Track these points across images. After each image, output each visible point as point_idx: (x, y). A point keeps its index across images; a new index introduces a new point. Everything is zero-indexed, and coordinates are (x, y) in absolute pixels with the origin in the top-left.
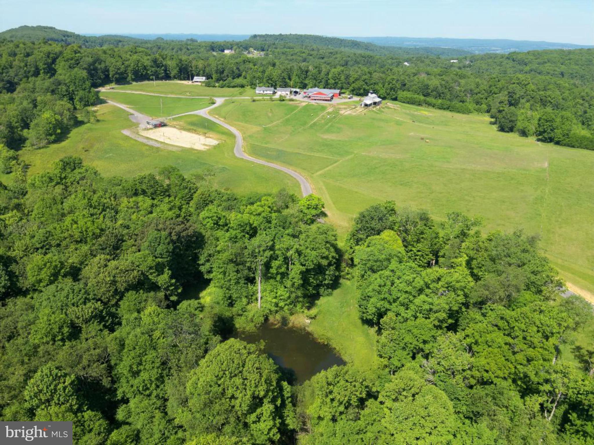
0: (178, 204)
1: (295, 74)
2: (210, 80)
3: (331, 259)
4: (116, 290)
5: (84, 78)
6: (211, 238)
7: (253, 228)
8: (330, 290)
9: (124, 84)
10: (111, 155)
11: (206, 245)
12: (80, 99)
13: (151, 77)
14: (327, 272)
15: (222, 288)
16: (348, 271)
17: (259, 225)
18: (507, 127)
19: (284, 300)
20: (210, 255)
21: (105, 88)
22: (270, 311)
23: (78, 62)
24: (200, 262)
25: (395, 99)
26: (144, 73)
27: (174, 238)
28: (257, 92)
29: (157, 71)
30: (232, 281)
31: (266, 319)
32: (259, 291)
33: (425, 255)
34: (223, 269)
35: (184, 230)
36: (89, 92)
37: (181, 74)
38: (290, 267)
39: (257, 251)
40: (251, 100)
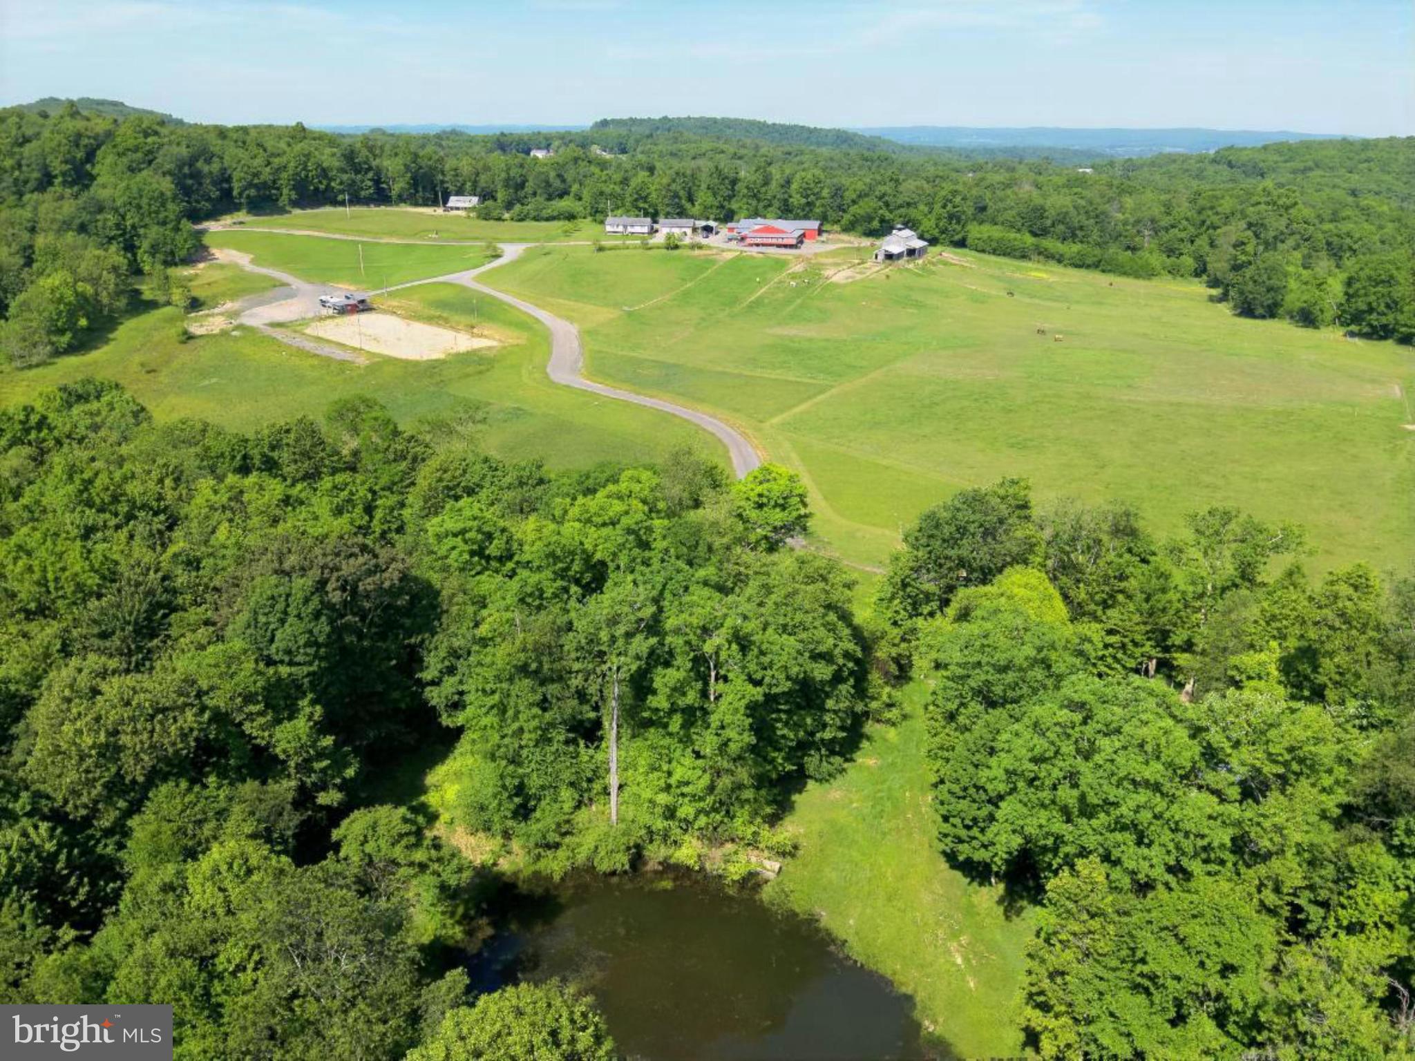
0: (361, 493)
1: (704, 186)
2: (489, 203)
3: (841, 661)
4: (119, 775)
5: (162, 194)
6: (460, 598)
7: (594, 566)
8: (837, 760)
9: (271, 214)
10: (214, 380)
11: (444, 619)
12: (152, 246)
13: (340, 197)
14: (830, 704)
15: (493, 757)
16: (890, 696)
17: (615, 554)
18: (1262, 306)
19: (695, 798)
20: (455, 654)
21: (222, 223)
22: (650, 832)
23: (151, 157)
24: (427, 675)
25: (962, 244)
26: (322, 187)
27: (336, 597)
28: (609, 228)
29: (354, 182)
30: (526, 736)
31: (637, 858)
32: (613, 766)
33: (1130, 646)
34: (497, 697)
35: (370, 573)
36: (177, 229)
37: (417, 191)
38: (715, 687)
39: (604, 636)
40: (593, 248)
